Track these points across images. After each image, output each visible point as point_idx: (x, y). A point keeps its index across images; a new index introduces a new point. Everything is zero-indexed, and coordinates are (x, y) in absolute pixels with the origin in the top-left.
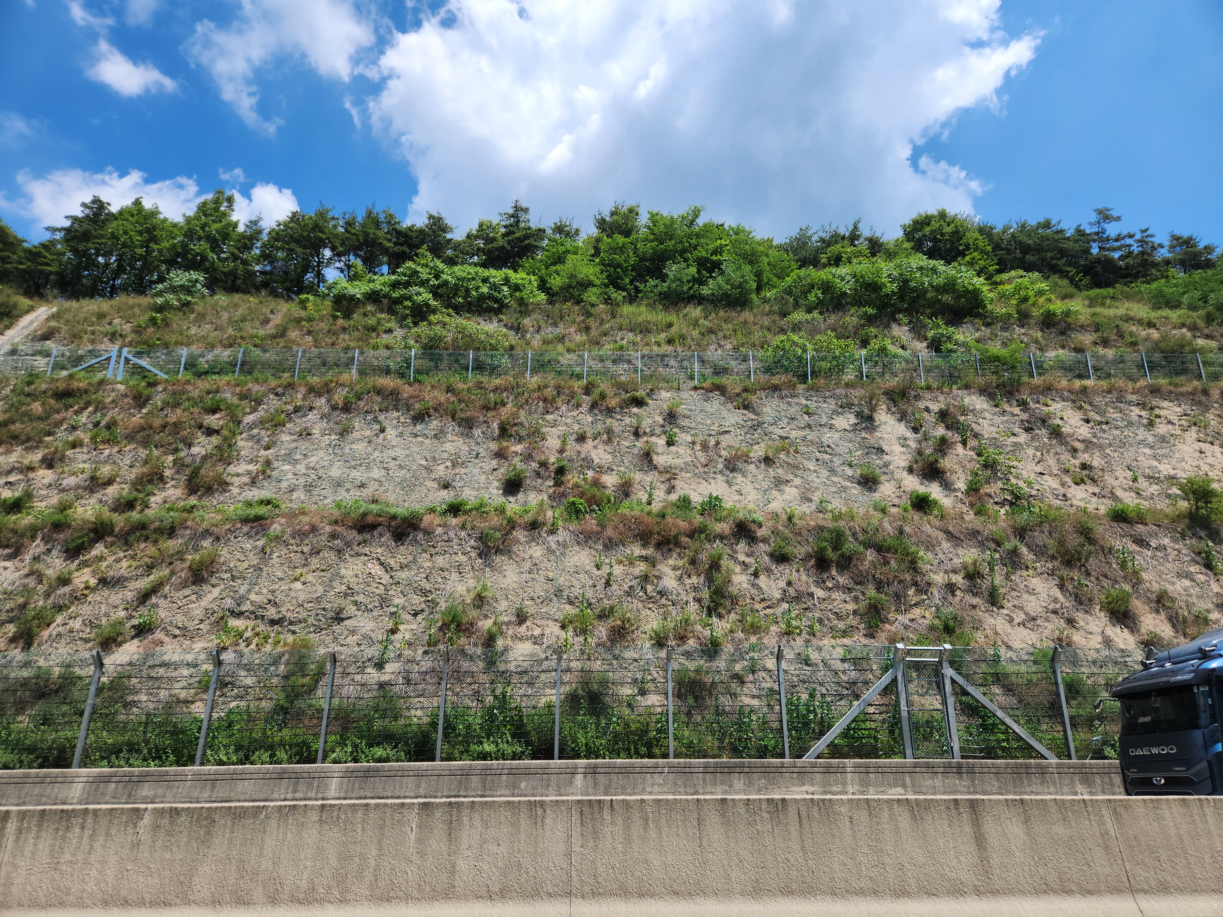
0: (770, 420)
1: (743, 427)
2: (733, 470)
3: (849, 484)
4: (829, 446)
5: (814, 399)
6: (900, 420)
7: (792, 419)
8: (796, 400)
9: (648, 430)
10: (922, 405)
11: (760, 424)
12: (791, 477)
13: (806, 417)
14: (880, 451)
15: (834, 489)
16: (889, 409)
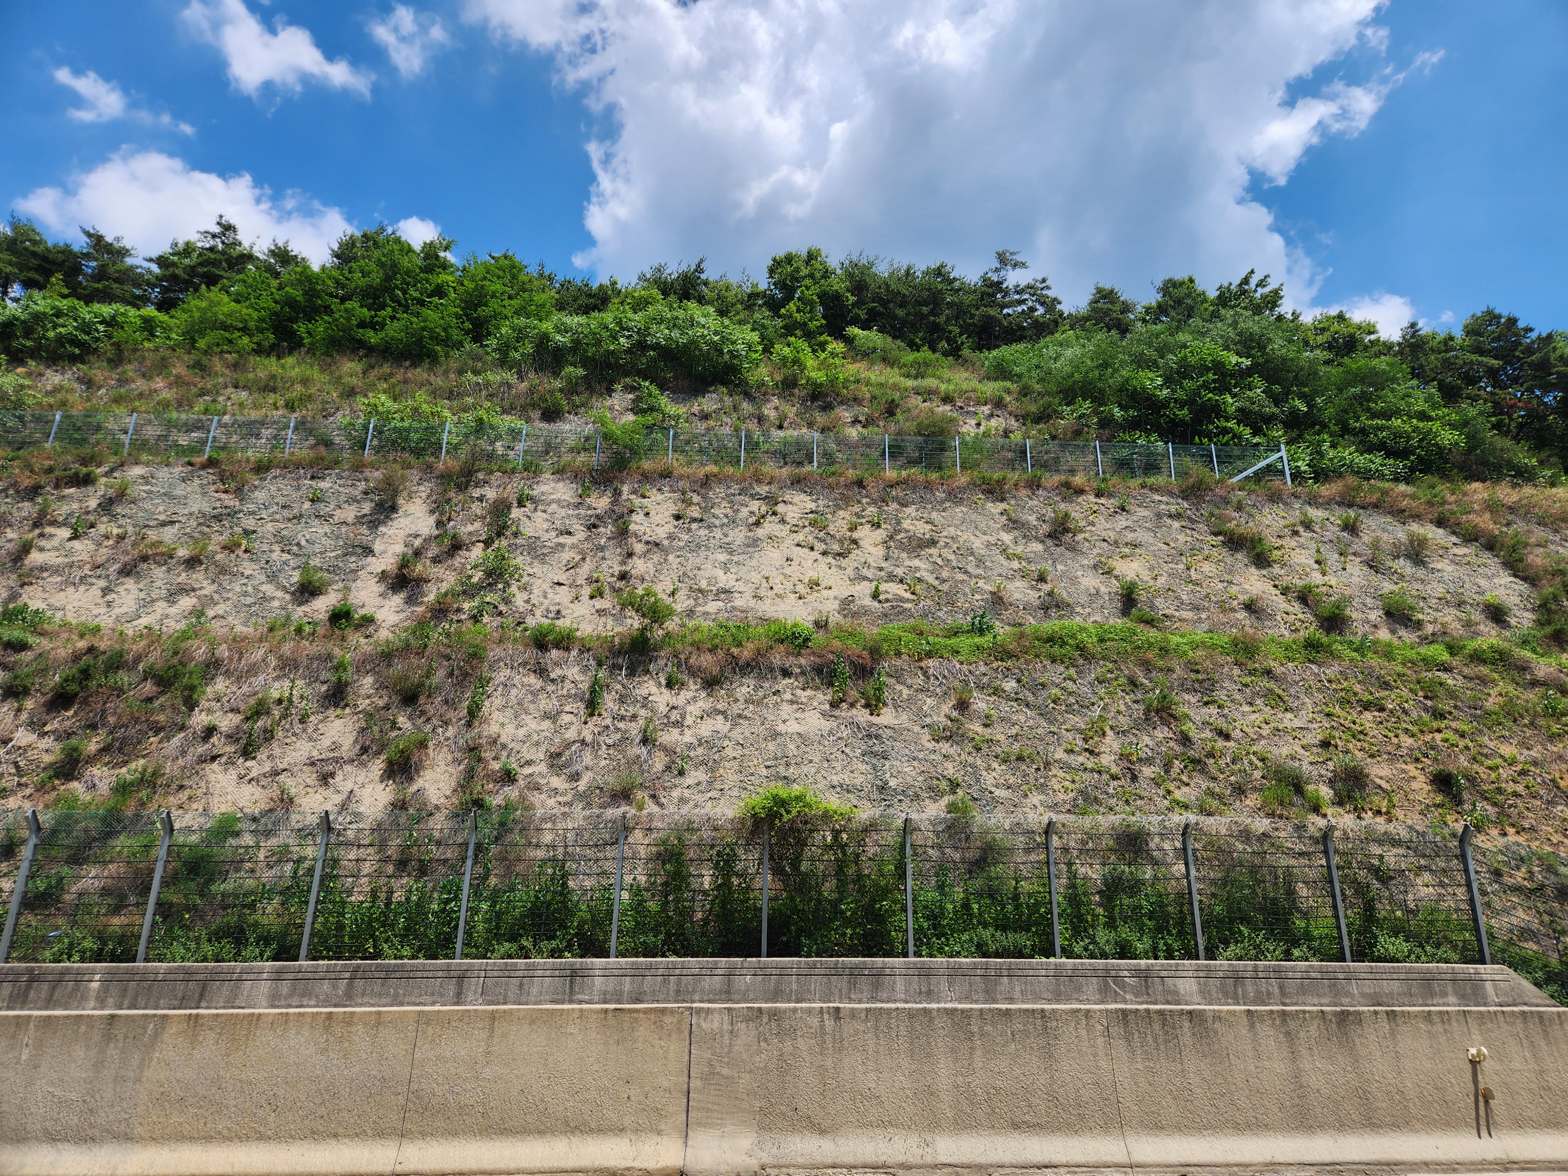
0: (252, 507)
1: (204, 515)
2: (128, 574)
3: (280, 594)
4: (298, 544)
5: (342, 482)
6: (432, 512)
7: (284, 507)
8: (313, 483)
9: (61, 519)
10: (476, 493)
11: (233, 514)
12: (205, 583)
13: (307, 505)
14: (368, 551)
15: (249, 600)
16: (428, 497)
